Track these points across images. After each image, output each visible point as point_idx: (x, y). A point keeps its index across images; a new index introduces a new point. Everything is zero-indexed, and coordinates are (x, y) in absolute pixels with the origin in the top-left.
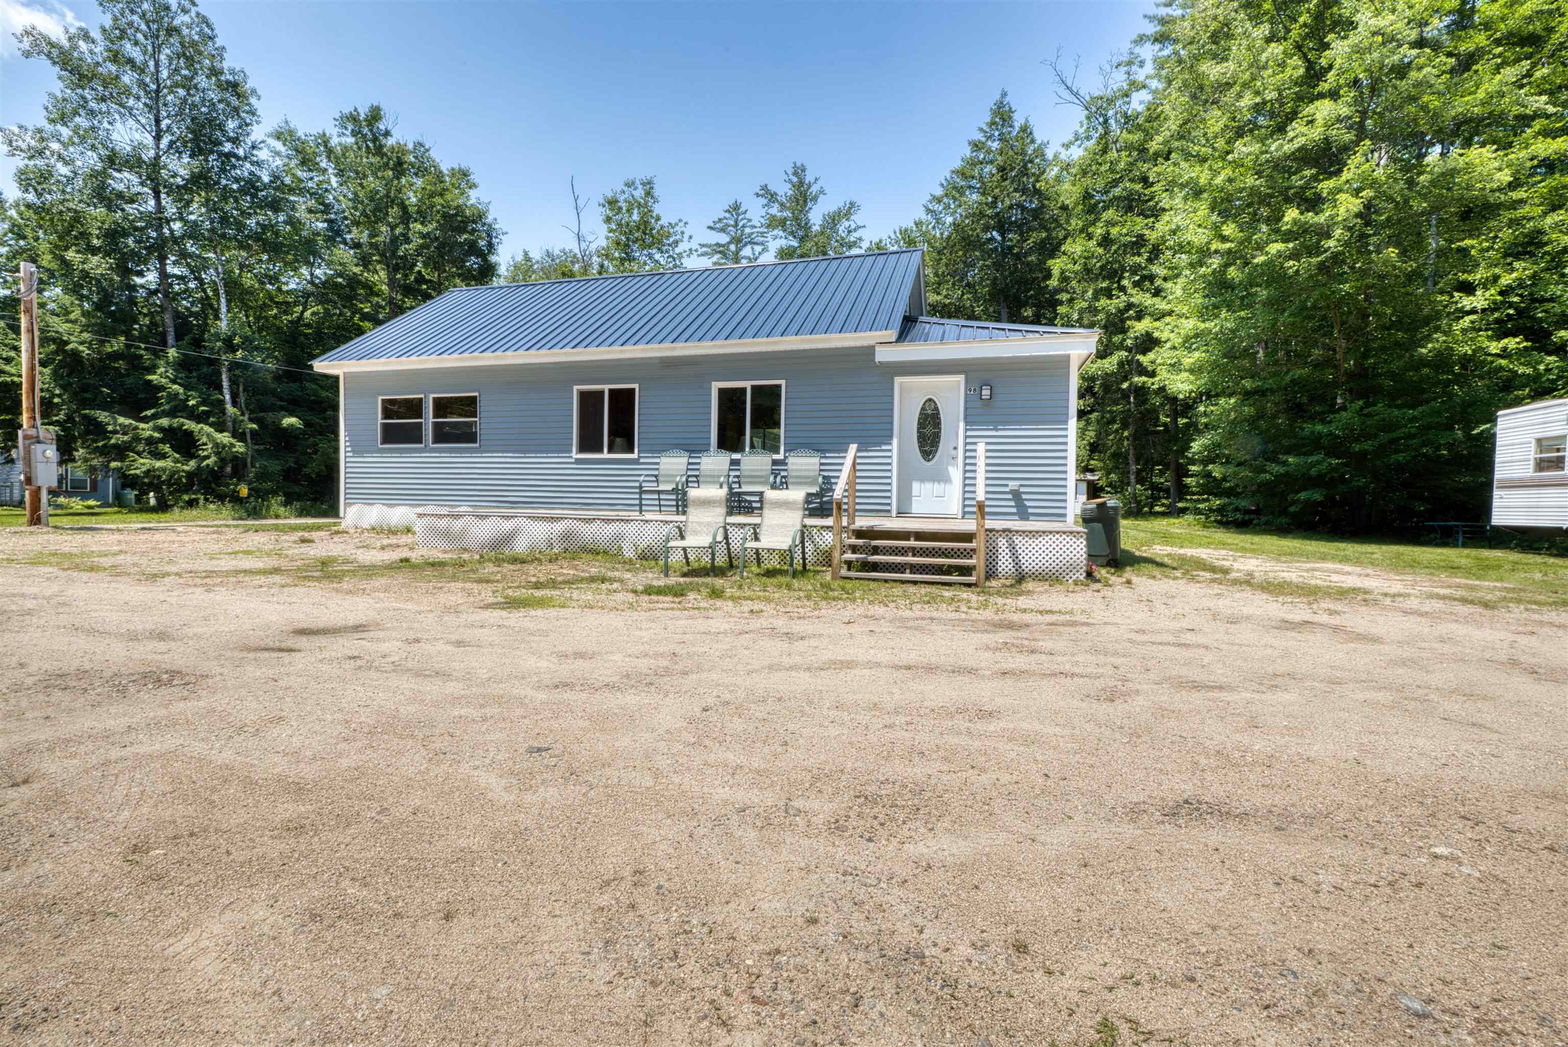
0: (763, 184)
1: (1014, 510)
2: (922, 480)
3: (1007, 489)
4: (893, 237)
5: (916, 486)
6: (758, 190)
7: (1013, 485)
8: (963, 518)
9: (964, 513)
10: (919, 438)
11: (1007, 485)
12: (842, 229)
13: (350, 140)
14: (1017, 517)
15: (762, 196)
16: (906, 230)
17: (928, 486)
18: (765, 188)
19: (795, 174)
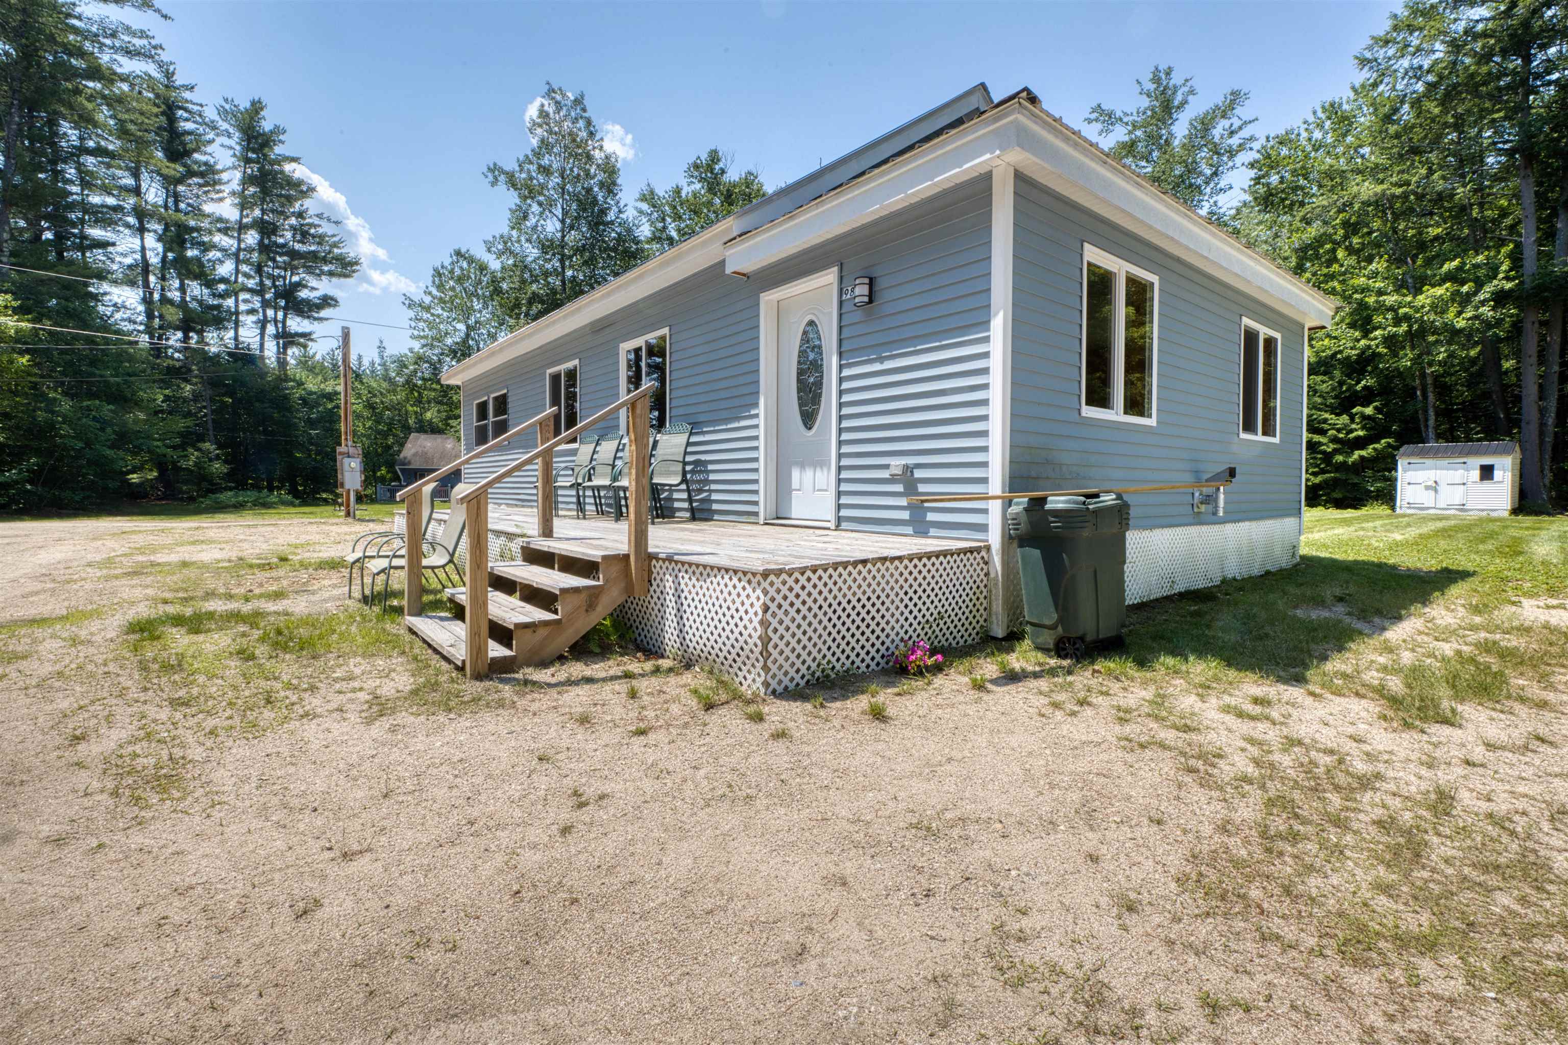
0: (1094, 105)
1: (905, 515)
2: (802, 466)
3: (885, 474)
4: (1311, 119)
5: (796, 474)
6: (1088, 116)
7: (897, 464)
8: (838, 527)
9: (839, 520)
10: (799, 390)
11: (887, 467)
12: (1217, 132)
13: (698, 186)
14: (909, 530)
15: (1097, 120)
16: (1332, 105)
17: (809, 473)
18: (1098, 109)
19: (1156, 80)
